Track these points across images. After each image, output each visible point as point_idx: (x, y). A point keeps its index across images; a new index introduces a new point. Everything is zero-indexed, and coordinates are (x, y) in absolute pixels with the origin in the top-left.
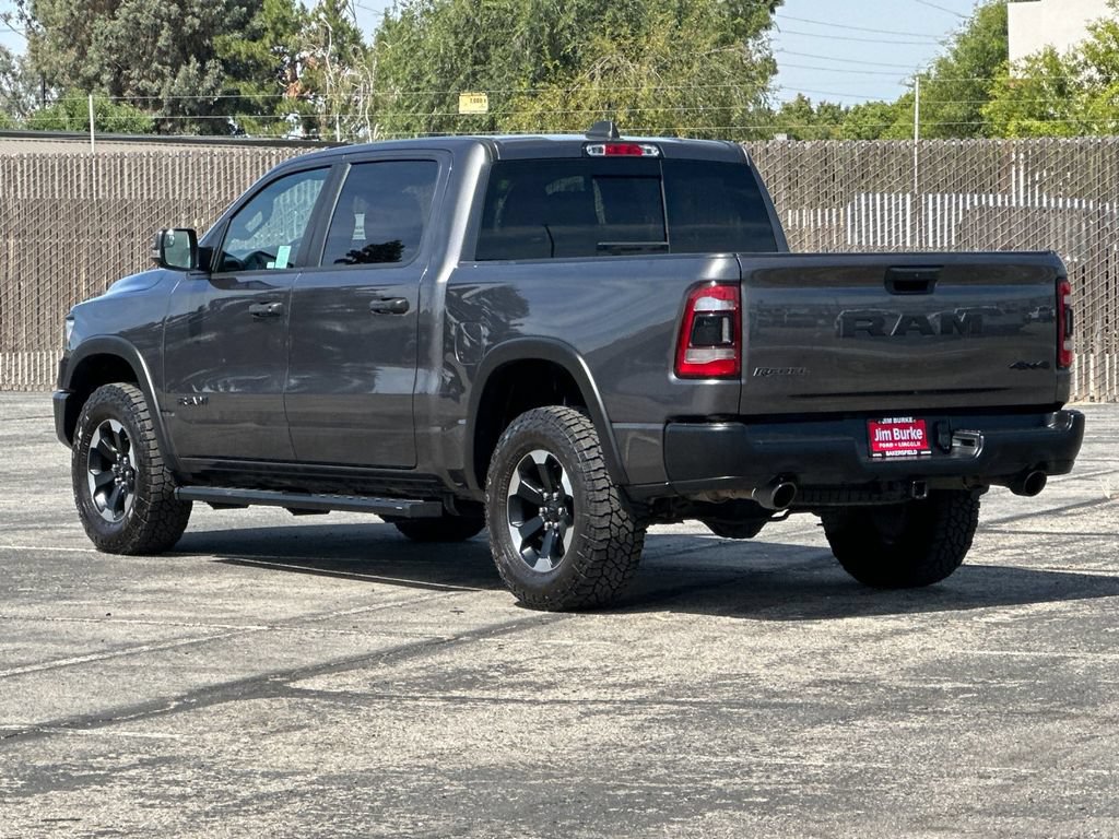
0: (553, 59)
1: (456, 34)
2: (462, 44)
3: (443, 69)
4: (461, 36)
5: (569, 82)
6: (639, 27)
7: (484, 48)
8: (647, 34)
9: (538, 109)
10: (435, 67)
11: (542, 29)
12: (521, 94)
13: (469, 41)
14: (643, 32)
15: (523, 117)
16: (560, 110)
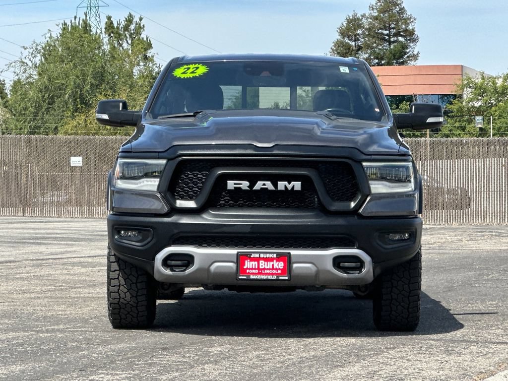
0: (81, 104)
1: (41, 92)
2: (43, 97)
3: (36, 106)
4: (43, 93)
5: (87, 113)
6: (115, 91)
7: (52, 98)
8: (118, 95)
9: (75, 123)
10: (33, 105)
11: (77, 92)
12: (68, 117)
13: (47, 95)
14: (117, 94)
15: (68, 127)
16: (83, 125)
